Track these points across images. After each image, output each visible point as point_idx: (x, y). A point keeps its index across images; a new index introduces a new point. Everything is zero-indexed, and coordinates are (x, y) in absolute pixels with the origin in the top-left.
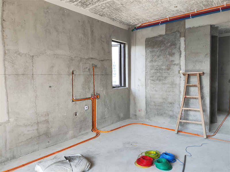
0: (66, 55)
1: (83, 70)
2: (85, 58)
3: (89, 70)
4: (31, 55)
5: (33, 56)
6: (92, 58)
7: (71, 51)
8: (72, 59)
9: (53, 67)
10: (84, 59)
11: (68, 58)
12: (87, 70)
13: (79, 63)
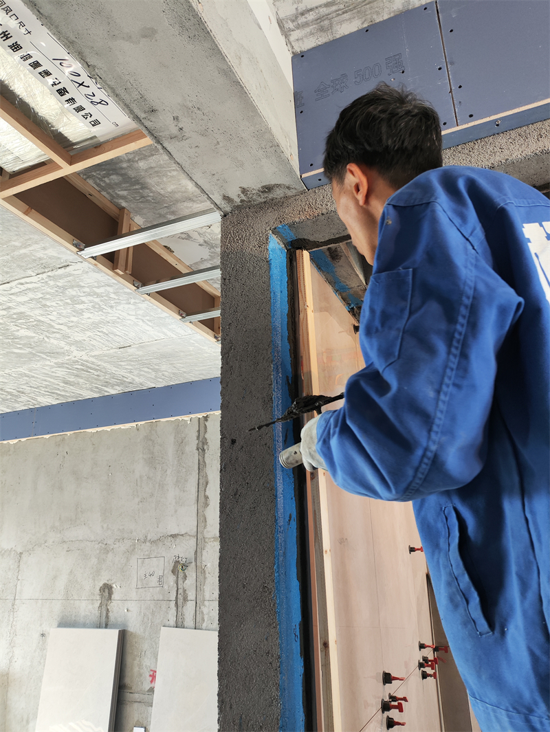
0: (93, 538)
1: (139, 583)
2: (148, 539)
3: (160, 579)
4: (19, 550)
5: (21, 553)
6: (174, 536)
7: (105, 526)
8: (106, 550)
9: (55, 577)
10: (145, 542)
11: (97, 546)
12: (154, 579)
13: (128, 559)
